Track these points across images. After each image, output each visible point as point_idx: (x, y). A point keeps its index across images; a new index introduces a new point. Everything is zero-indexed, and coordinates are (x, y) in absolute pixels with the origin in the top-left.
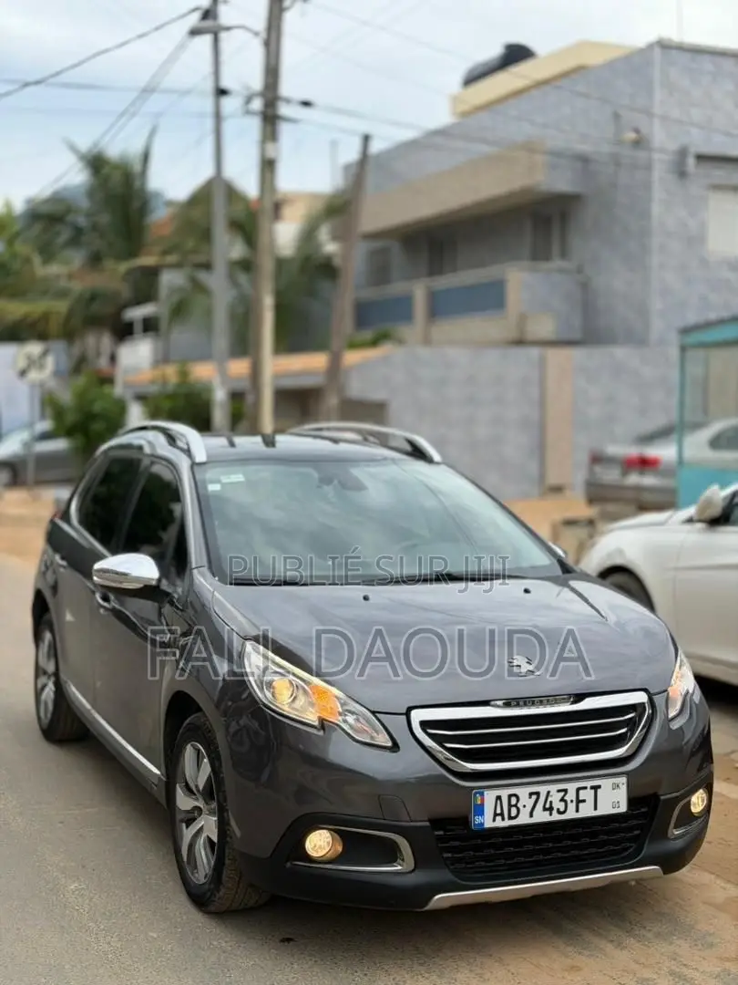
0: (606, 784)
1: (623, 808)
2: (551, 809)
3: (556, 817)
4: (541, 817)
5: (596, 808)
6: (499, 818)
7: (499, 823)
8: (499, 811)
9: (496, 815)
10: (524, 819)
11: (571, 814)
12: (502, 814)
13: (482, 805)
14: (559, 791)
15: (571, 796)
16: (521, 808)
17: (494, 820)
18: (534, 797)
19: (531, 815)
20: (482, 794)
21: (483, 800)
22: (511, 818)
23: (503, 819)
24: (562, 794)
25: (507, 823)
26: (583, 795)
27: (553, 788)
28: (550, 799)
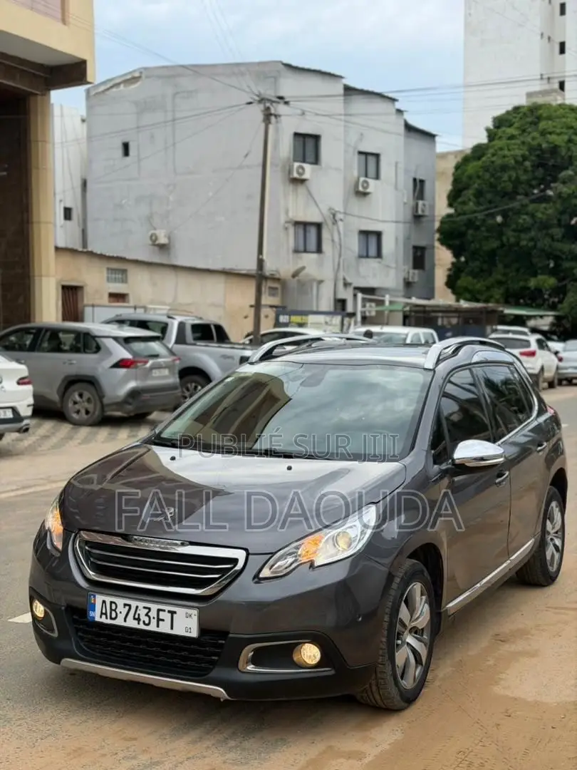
0: (181, 612)
1: (194, 634)
2: (138, 620)
3: (142, 626)
4: (131, 623)
5: (172, 628)
6: (104, 616)
7: (103, 620)
8: (104, 611)
9: (102, 613)
10: (119, 621)
11: (152, 627)
12: (106, 614)
13: (95, 604)
14: (145, 608)
15: (153, 614)
16: (118, 613)
17: (101, 617)
18: (127, 608)
19: (125, 621)
20: (95, 597)
21: (95, 600)
22: (111, 618)
23: (107, 618)
24: (147, 610)
25: (109, 621)
26: (162, 615)
27: (142, 605)
28: (138, 612)
